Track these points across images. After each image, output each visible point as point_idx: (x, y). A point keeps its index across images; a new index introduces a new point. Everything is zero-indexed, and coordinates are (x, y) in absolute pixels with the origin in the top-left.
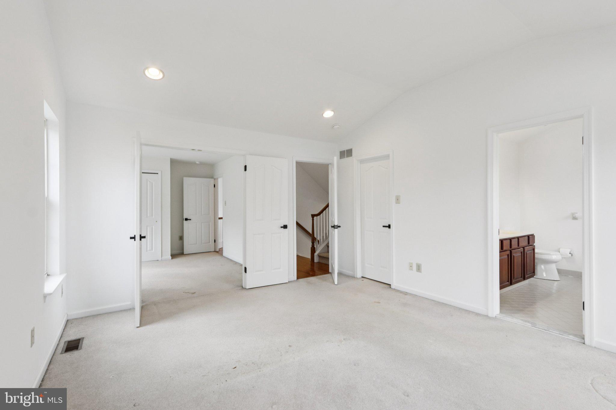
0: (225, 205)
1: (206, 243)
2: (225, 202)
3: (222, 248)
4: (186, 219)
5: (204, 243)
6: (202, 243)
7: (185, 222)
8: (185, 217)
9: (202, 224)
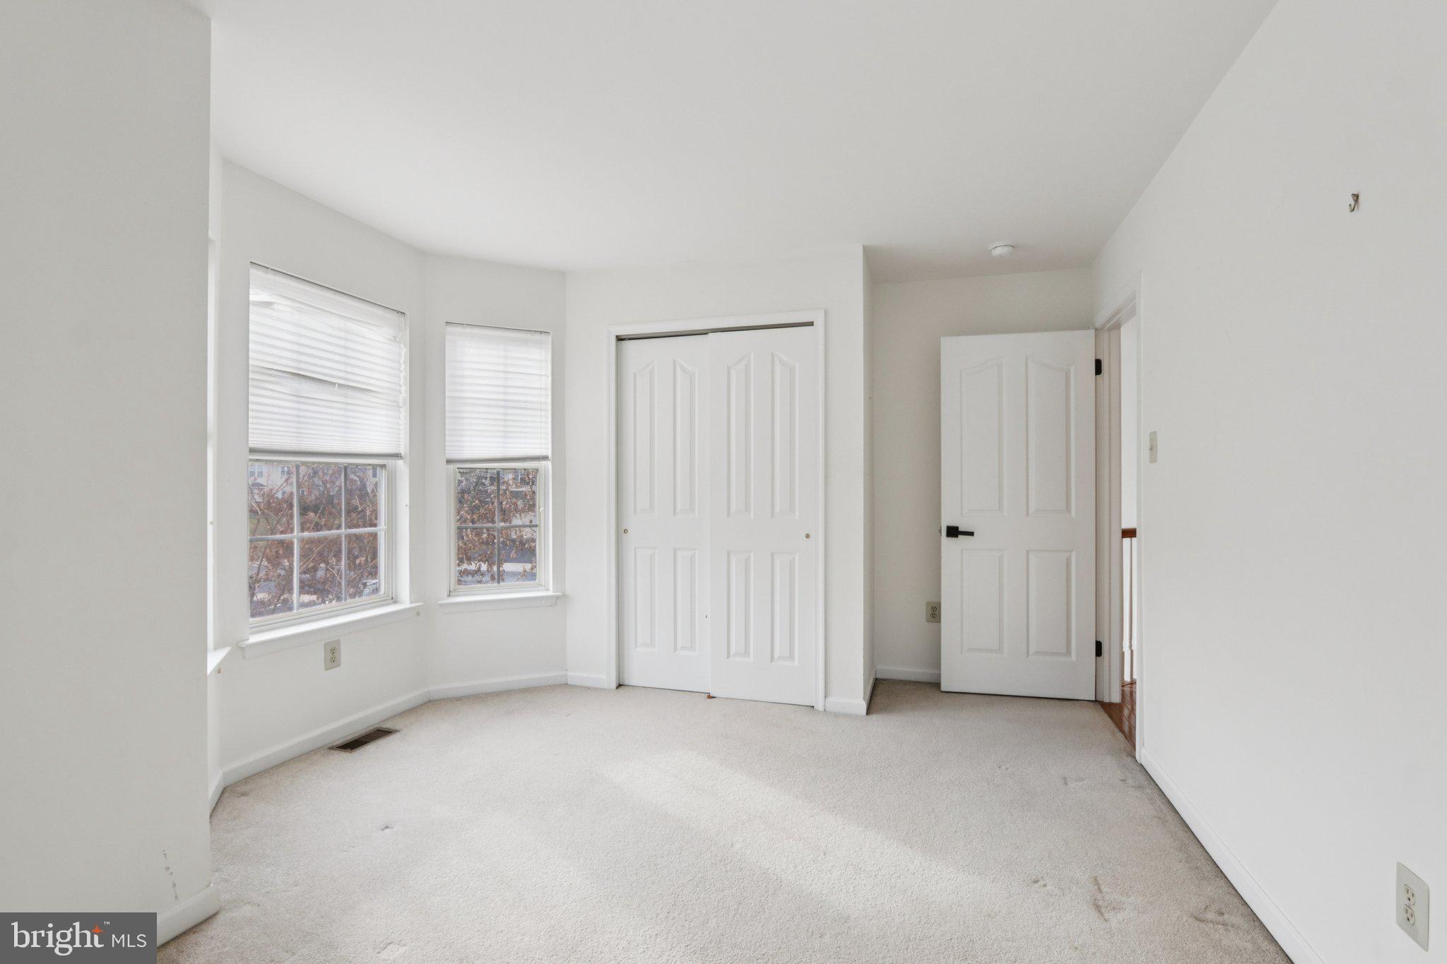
0: (1153, 459)
1: (1054, 654)
2: (1153, 437)
3: (1133, 683)
4: (953, 532)
5: (1037, 653)
6: (1028, 652)
7: (946, 542)
8: (946, 521)
9: (1032, 556)
